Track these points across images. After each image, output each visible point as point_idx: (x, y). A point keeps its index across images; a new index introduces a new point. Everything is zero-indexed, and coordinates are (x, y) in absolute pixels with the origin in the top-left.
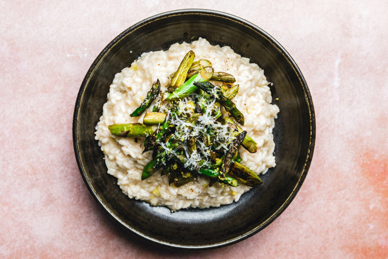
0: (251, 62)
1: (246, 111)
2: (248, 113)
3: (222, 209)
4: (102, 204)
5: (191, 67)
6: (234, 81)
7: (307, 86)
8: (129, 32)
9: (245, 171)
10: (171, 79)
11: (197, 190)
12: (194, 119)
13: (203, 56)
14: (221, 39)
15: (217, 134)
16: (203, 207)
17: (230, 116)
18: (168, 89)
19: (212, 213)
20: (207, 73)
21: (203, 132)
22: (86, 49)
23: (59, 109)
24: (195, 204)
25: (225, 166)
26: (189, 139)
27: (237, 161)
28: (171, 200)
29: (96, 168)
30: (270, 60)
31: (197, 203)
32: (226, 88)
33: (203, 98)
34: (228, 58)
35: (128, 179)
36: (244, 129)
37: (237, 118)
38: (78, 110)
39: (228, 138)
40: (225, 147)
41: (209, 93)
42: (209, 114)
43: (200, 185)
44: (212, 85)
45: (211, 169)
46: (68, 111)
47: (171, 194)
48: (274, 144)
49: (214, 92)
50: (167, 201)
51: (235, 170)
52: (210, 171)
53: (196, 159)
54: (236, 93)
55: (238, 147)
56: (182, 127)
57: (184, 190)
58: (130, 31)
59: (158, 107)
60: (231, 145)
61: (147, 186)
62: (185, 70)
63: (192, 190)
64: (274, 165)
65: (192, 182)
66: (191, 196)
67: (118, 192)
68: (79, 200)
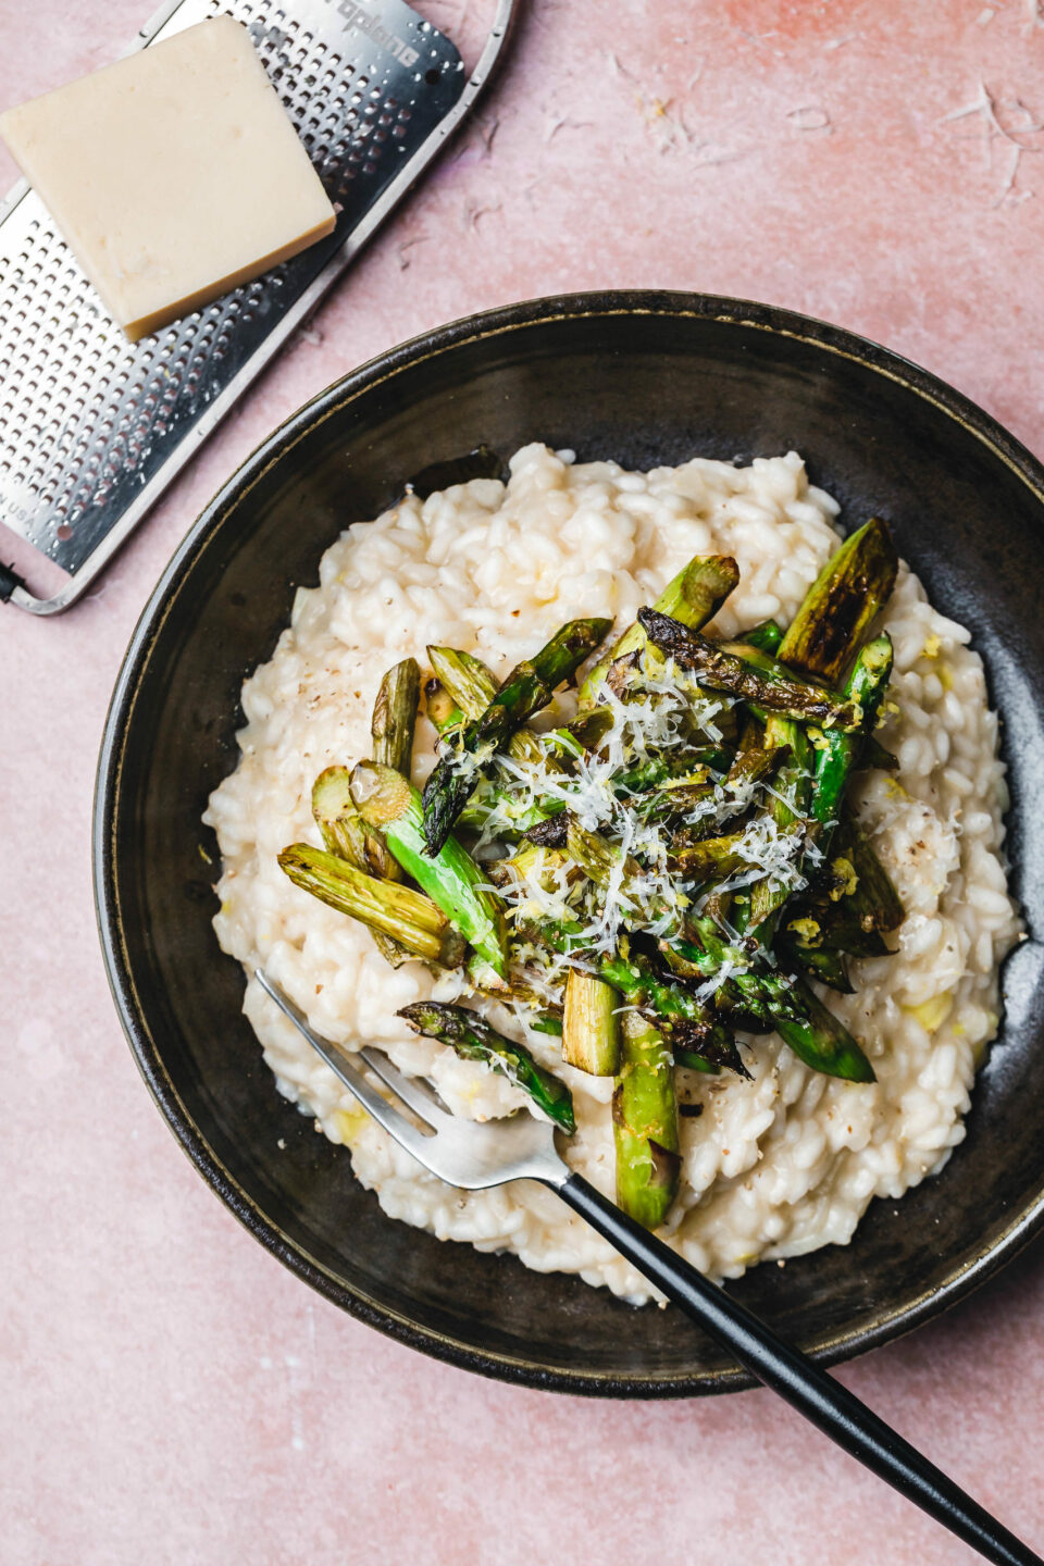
0: (314, 583)
1: (547, 608)
2: (555, 598)
3: (1007, 698)
4: (987, 1259)
5: (353, 865)
6: (411, 664)
7: (429, 337)
8: (202, 1151)
9: (823, 607)
10: (406, 952)
11: (917, 824)
12: (591, 852)
13: (297, 808)
14: (210, 725)
15: (655, 744)
16: (1001, 789)
17: (573, 684)
18: (450, 968)
19: (1029, 746)
20: (378, 794)
21: (648, 811)
22: (266, 1363)
23: (553, 1487)
24: (984, 833)
25: (800, 706)
26: (679, 874)
27: (777, 645)
28: (966, 942)
29: (823, 1295)
30: (304, 497)
31: (981, 822)
32: (442, 702)
33: (493, 812)
34: (300, 692)
35: (871, 1144)
36: (627, 616)
37: (581, 651)
38: (559, 1376)
39: (671, 696)
40: (712, 709)
41: (473, 787)
42: (563, 785)
43: (891, 811)
44: (438, 773)
45: (812, 765)
46: (561, 1442)
47: (941, 943)
48: (698, 463)
49: (468, 764)
50: (971, 962)
51: (818, 657)
52: (821, 770)
53: (769, 839)
54: (466, 658)
55: (713, 649)
56: (629, 906)
57: (919, 884)
58: (202, 1145)
59: (540, 1013)
60: (703, 681)
61: (902, 1058)
62: (368, 887)
63: (917, 849)
64: (793, 461)
65: (880, 851)
66: (944, 850)
67: (937, 1196)
68: (987, 1386)
